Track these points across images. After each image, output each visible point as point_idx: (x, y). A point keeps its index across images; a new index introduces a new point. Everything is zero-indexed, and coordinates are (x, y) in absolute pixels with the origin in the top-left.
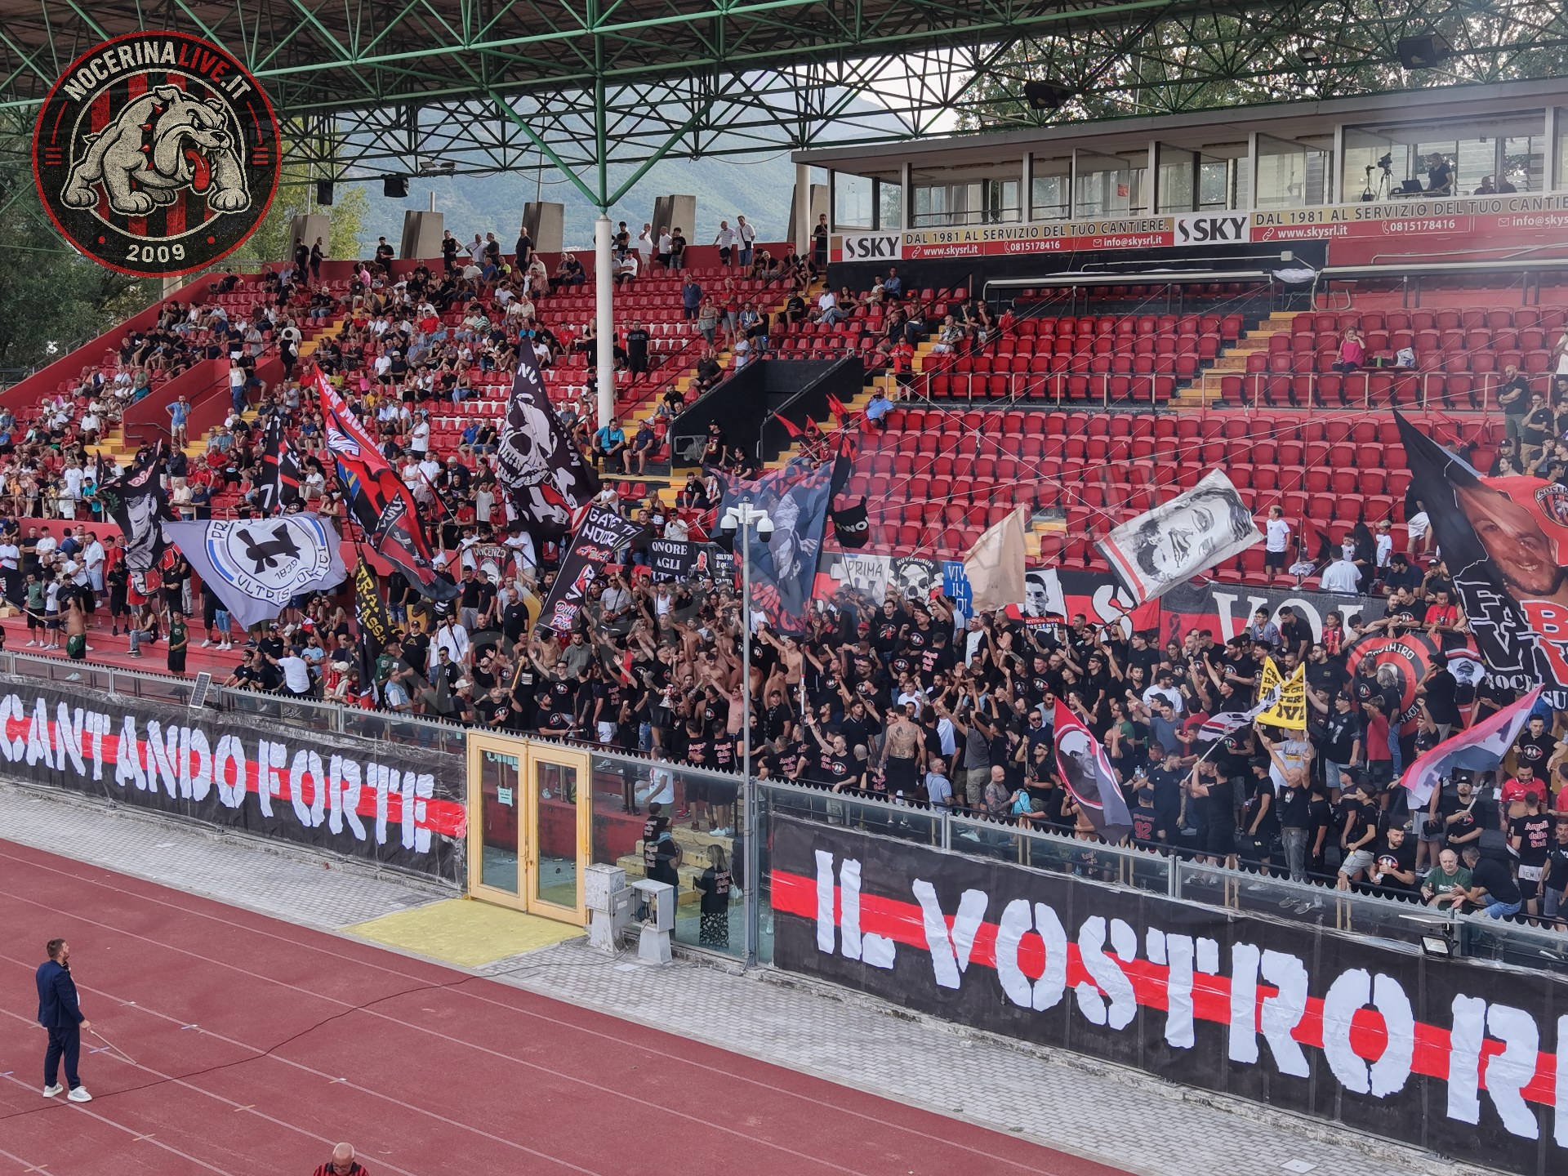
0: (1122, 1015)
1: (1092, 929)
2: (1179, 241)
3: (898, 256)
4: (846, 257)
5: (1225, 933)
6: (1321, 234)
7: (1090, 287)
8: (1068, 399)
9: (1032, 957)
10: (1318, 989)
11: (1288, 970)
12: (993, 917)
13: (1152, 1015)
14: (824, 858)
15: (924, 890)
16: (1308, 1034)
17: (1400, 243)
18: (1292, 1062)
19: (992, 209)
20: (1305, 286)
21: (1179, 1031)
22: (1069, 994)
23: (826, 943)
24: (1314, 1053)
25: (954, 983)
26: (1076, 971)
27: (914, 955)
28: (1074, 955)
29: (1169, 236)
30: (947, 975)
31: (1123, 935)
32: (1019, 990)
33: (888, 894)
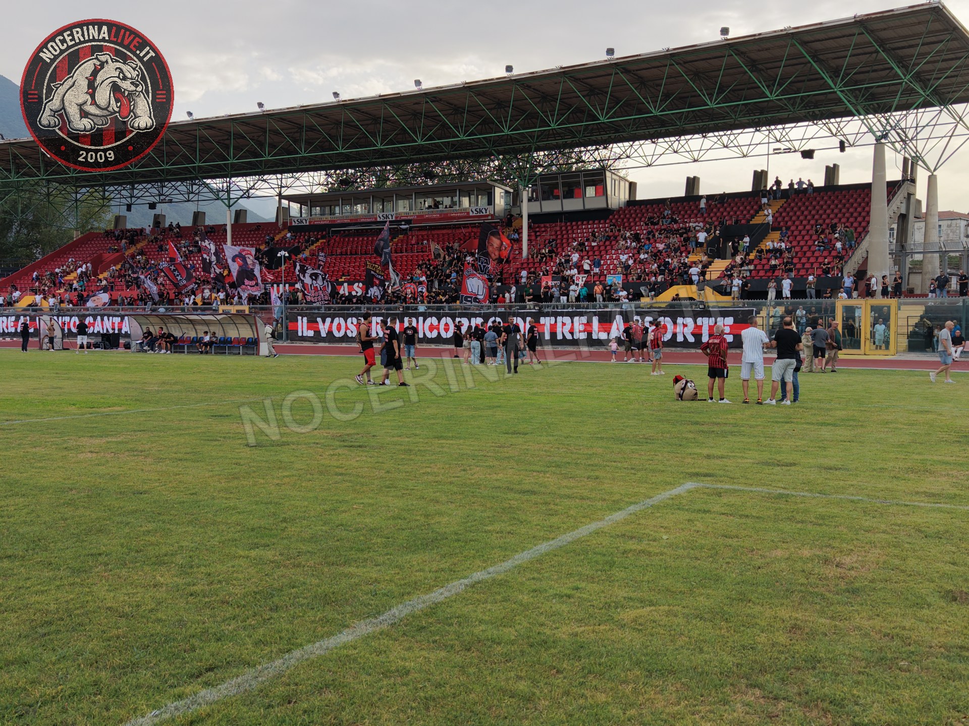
1: (349, 320)
2: (378, 219)
3: (308, 224)
4: (294, 224)
6: (411, 218)
7: (357, 230)
8: (351, 254)
9: (339, 328)
12: (332, 322)
14: (299, 318)
15: (319, 320)
17: (428, 220)
19: (332, 213)
20: (406, 229)
22: (346, 332)
23: (300, 334)
25: (325, 336)
26: (347, 328)
27: (318, 332)
28: (346, 325)
29: (376, 218)
30: (323, 334)
31: (355, 320)
32: (337, 334)
33: (312, 322)
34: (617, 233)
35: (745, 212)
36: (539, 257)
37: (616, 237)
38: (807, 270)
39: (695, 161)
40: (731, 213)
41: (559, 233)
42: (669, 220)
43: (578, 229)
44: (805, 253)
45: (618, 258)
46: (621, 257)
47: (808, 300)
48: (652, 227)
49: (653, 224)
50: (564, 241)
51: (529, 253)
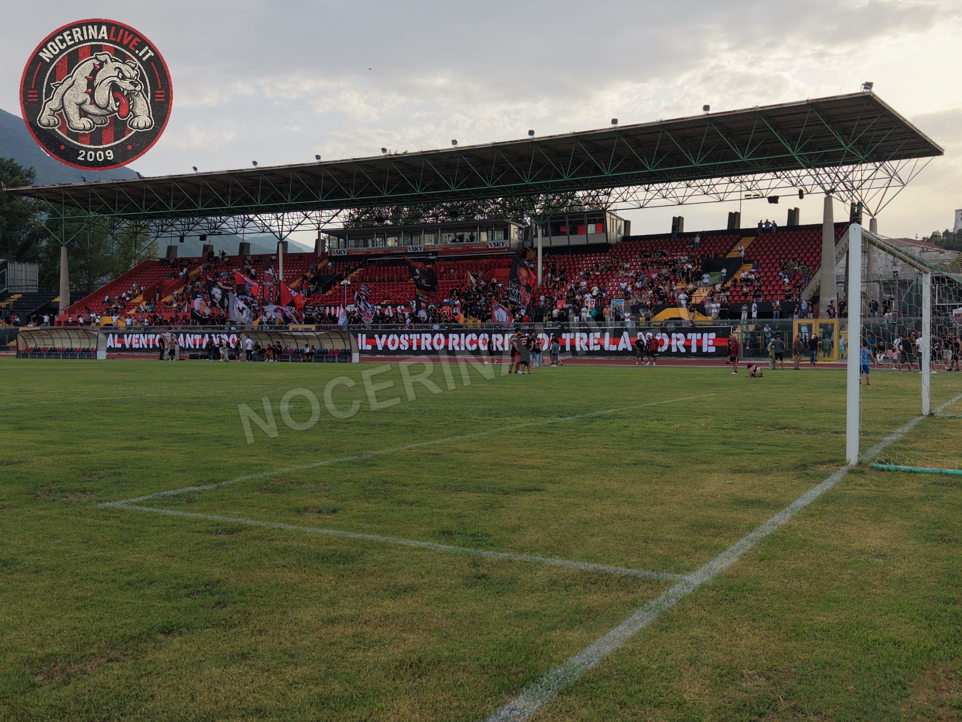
0: (406, 348)
1: (402, 336)
2: (409, 251)
3: (346, 254)
4: (333, 254)
5: (420, 333)
6: (438, 250)
9: (393, 344)
10: (433, 338)
11: (429, 336)
12: (387, 338)
13: (411, 346)
14: (359, 335)
15: (376, 336)
16: (432, 344)
17: (453, 252)
18: (430, 348)
19: (365, 245)
21: (415, 348)
22: (399, 347)
23: (360, 348)
24: (432, 346)
26: (400, 343)
27: (375, 347)
28: (399, 341)
29: (407, 250)
30: (380, 348)
31: (406, 336)
32: (391, 348)
33: (370, 338)
34: (616, 265)
35: (722, 248)
36: (552, 284)
37: (615, 268)
38: (773, 295)
39: (680, 204)
40: (711, 248)
41: (567, 263)
42: (660, 254)
43: (583, 260)
44: (771, 282)
45: (618, 285)
46: (622, 284)
47: (774, 320)
48: (645, 259)
49: (646, 256)
50: (572, 271)
51: (543, 281)
